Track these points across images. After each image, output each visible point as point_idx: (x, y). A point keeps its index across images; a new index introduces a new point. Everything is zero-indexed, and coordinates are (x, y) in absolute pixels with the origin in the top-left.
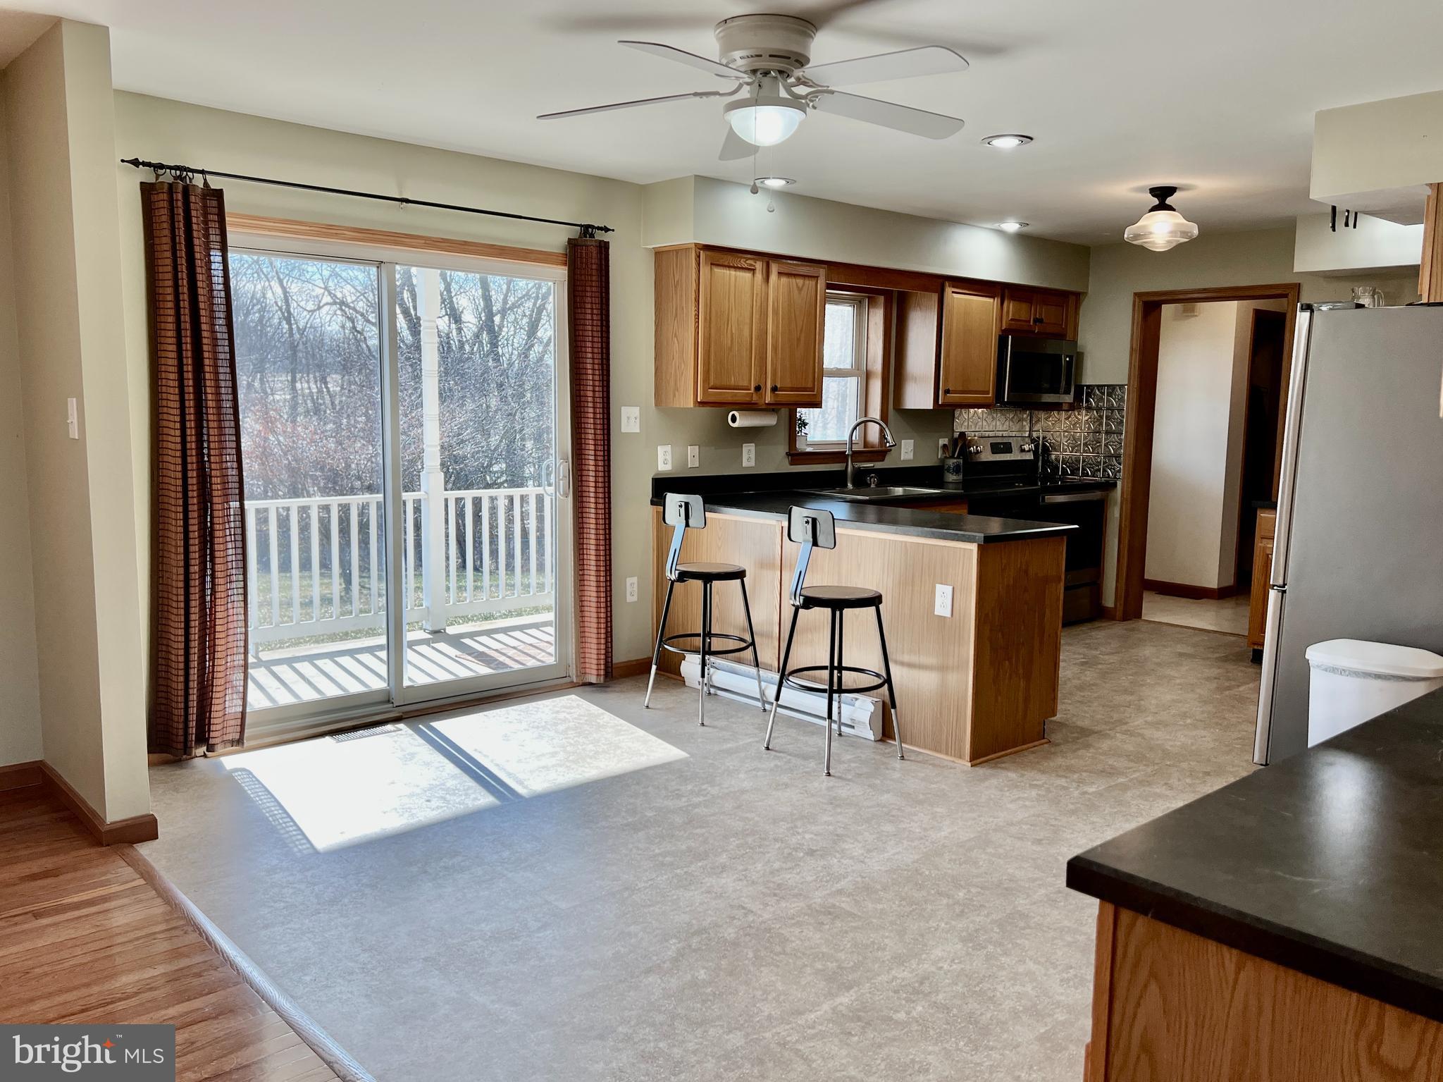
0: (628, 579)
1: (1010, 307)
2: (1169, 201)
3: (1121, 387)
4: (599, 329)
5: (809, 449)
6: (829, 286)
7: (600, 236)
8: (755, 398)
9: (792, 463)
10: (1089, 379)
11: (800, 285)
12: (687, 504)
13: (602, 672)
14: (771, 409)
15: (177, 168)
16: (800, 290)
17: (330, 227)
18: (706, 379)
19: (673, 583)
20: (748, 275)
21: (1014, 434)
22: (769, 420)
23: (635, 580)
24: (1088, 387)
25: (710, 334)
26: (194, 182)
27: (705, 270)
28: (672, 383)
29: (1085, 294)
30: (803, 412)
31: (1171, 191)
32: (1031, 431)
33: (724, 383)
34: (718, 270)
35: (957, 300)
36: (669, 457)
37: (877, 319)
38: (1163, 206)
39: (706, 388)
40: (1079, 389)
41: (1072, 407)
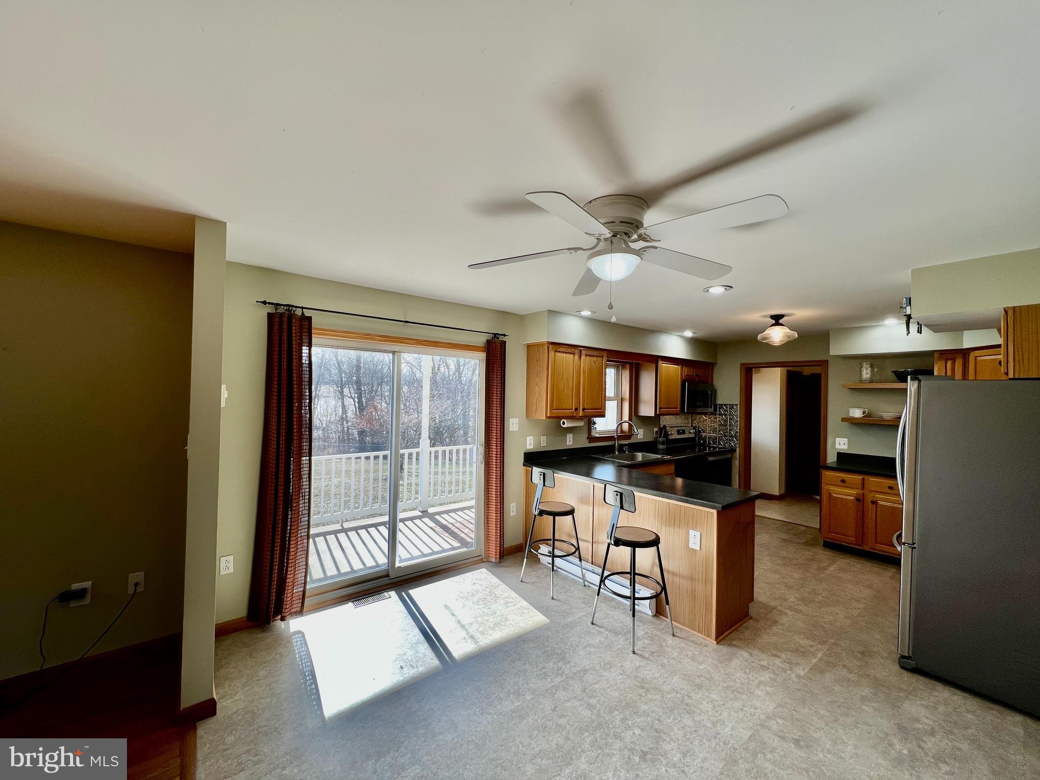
0: (511, 504)
1: (686, 369)
2: (780, 321)
3: (736, 405)
4: (500, 382)
5: (597, 435)
6: (608, 361)
7: (501, 338)
8: (575, 414)
9: (590, 442)
10: (720, 401)
11: (595, 360)
12: (544, 474)
13: (498, 556)
14: (581, 419)
15: (287, 305)
16: (595, 362)
17: (367, 335)
18: (552, 406)
19: (535, 516)
20: (572, 356)
21: (685, 425)
22: (581, 424)
23: (514, 504)
24: (719, 405)
25: (554, 385)
26: (296, 313)
27: (552, 354)
28: (535, 407)
29: (716, 363)
30: (597, 420)
31: (782, 316)
32: (692, 424)
33: (561, 407)
34: (558, 354)
35: (663, 366)
36: (532, 441)
37: (626, 375)
38: (777, 324)
39: (551, 409)
40: (716, 406)
41: (712, 414)
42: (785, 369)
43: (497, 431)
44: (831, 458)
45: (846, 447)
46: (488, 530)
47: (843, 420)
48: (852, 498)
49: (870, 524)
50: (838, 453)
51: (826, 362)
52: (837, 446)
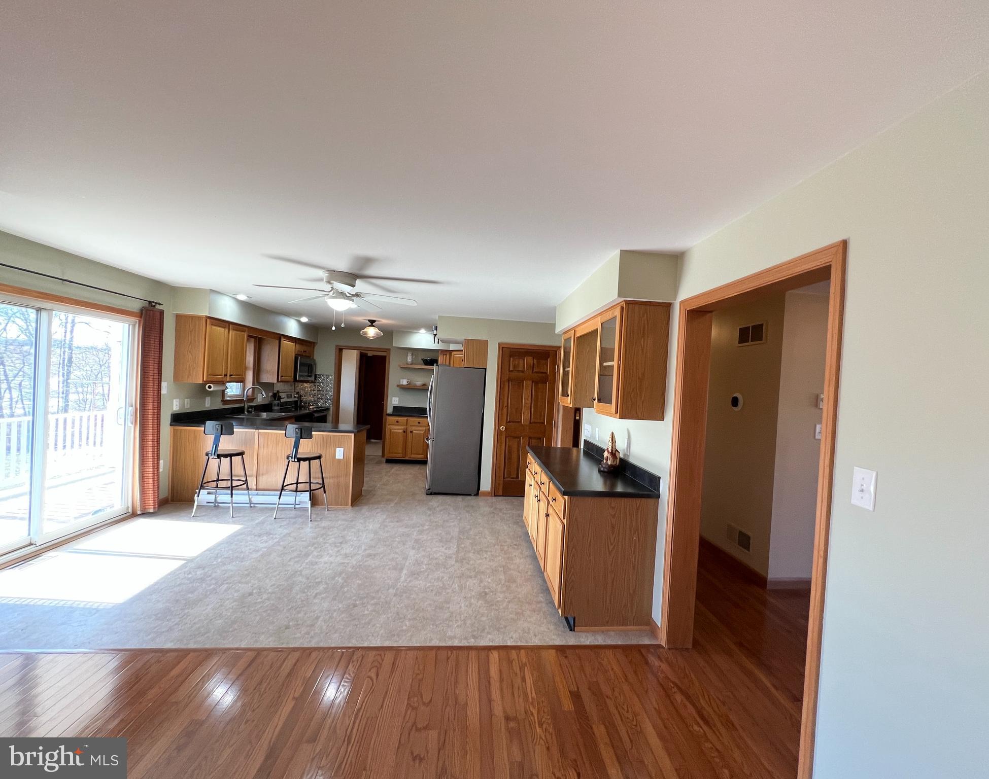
1: (298, 346)
2: (374, 324)
3: (331, 376)
5: (228, 399)
6: (247, 337)
7: (158, 307)
8: (224, 379)
9: (223, 405)
10: (318, 373)
11: (239, 335)
12: (222, 425)
16: (239, 337)
18: (208, 371)
20: (223, 329)
21: (292, 391)
25: (209, 354)
27: (209, 327)
28: (187, 372)
29: (317, 343)
31: (374, 321)
32: (295, 390)
33: (213, 373)
34: (213, 327)
35: (285, 342)
36: (178, 404)
37: (251, 347)
38: (372, 325)
39: (208, 374)
40: (316, 375)
41: (312, 382)
42: (359, 351)
43: (154, 393)
44: (390, 410)
45: (397, 403)
46: (143, 485)
47: (398, 386)
48: (401, 431)
49: (409, 444)
50: (394, 407)
51: (389, 350)
52: (393, 403)
